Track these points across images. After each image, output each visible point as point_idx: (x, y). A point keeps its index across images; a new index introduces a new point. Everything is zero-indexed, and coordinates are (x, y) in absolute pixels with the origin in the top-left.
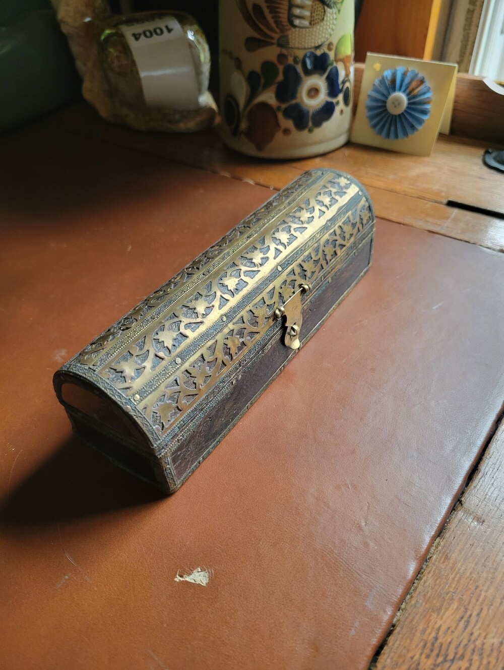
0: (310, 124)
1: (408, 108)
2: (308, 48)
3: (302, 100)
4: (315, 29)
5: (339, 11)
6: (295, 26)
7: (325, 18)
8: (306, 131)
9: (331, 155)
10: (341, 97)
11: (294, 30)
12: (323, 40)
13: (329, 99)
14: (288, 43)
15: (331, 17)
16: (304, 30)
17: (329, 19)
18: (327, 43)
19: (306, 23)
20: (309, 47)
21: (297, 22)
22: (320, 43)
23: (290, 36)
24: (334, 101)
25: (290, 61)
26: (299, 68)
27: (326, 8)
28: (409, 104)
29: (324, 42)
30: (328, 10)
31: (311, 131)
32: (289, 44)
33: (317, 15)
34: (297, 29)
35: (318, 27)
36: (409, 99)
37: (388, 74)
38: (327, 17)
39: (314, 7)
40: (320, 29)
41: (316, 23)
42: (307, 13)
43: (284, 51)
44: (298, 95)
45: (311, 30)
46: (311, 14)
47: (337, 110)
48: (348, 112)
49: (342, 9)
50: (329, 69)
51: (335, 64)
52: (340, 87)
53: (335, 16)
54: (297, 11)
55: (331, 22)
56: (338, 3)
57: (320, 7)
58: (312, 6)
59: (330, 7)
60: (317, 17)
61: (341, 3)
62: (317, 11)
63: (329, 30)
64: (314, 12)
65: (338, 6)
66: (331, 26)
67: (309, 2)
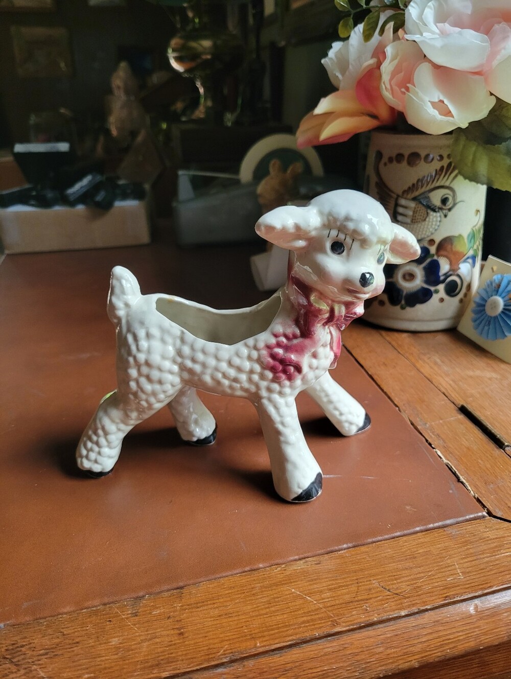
0: (403, 302)
1: (502, 312)
3: (397, 280)
4: (415, 226)
5: (446, 216)
6: (398, 221)
7: (427, 219)
8: (398, 307)
9: (420, 335)
10: (441, 287)
12: (423, 236)
13: (426, 286)
16: (405, 225)
17: (431, 220)
18: (429, 239)
19: (408, 220)
21: (399, 218)
22: (420, 238)
24: (432, 289)
27: (429, 211)
28: (504, 309)
29: (424, 238)
30: (432, 213)
31: (403, 308)
33: (418, 216)
35: (419, 225)
36: (505, 305)
37: (496, 278)
38: (429, 218)
39: (417, 209)
40: (420, 227)
41: (417, 222)
42: (410, 213)
44: (394, 275)
45: (412, 226)
46: (414, 214)
47: (435, 298)
48: (453, 303)
49: (450, 214)
50: (428, 260)
51: (435, 258)
52: (442, 278)
53: (439, 219)
54: (401, 210)
55: (434, 223)
56: (444, 209)
57: (423, 210)
58: (415, 208)
59: (434, 211)
60: (419, 217)
61: (450, 210)
62: (419, 213)
63: (431, 230)
64: (416, 213)
65: (444, 211)
66: (433, 226)
67: (412, 204)
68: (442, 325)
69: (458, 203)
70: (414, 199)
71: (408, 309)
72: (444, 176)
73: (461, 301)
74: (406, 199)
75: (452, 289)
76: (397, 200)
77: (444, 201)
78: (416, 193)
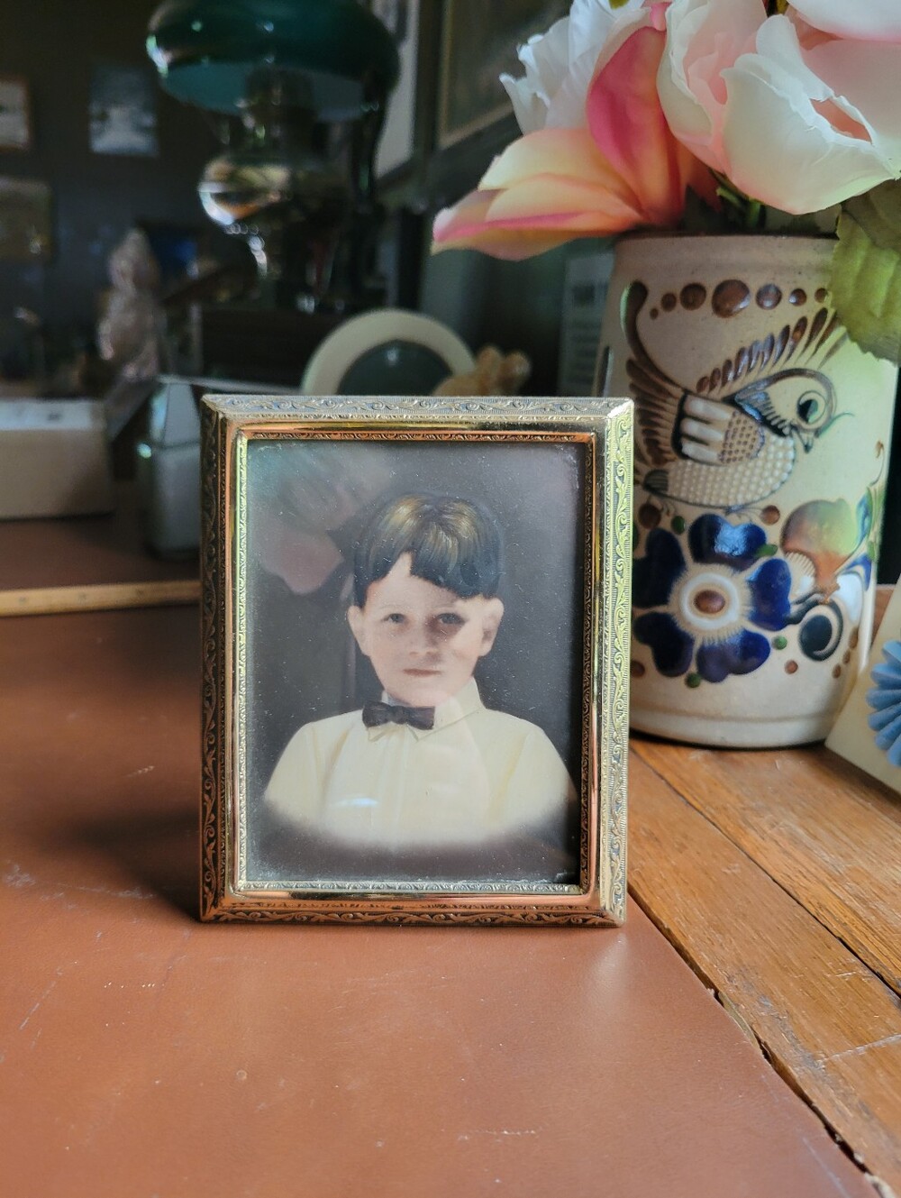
0: (693, 668)
2: (709, 506)
3: (680, 611)
4: (730, 471)
5: (807, 448)
6: (686, 457)
7: (761, 455)
8: (680, 681)
9: (736, 756)
10: (792, 633)
11: (681, 462)
12: (749, 497)
13: (755, 629)
14: (665, 487)
15: (781, 455)
16: (704, 467)
17: (771, 456)
18: (764, 504)
19: (712, 454)
20: (713, 503)
21: (689, 448)
22: (741, 501)
23: (671, 475)
24: (770, 636)
25: (666, 524)
26: (683, 540)
27: (767, 432)
29: (753, 502)
30: (774, 438)
31: (691, 683)
32: (666, 489)
33: (739, 443)
34: (689, 463)
35: (740, 468)
38: (768, 452)
39: (735, 425)
40: (743, 474)
41: (735, 459)
42: (717, 436)
43: (656, 501)
44: (673, 598)
45: (721, 470)
46: (726, 438)
47: (776, 659)
48: (817, 676)
49: (819, 444)
50: (762, 561)
51: (779, 555)
52: (794, 610)
53: (791, 454)
54: (692, 427)
55: (779, 464)
56: (805, 431)
57: (752, 427)
58: (730, 424)
59: (778, 432)
60: (741, 447)
61: (818, 433)
62: (741, 435)
63: (771, 481)
64: (733, 436)
65: (804, 436)
66: (777, 473)
67: (724, 414)
68: (792, 732)
69: (839, 416)
70: (731, 401)
71: (705, 686)
72: (807, 345)
73: (837, 672)
74: (706, 398)
75: (817, 641)
76: (683, 401)
77: (805, 409)
78: (733, 387)
